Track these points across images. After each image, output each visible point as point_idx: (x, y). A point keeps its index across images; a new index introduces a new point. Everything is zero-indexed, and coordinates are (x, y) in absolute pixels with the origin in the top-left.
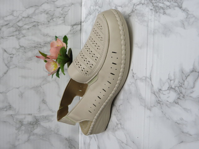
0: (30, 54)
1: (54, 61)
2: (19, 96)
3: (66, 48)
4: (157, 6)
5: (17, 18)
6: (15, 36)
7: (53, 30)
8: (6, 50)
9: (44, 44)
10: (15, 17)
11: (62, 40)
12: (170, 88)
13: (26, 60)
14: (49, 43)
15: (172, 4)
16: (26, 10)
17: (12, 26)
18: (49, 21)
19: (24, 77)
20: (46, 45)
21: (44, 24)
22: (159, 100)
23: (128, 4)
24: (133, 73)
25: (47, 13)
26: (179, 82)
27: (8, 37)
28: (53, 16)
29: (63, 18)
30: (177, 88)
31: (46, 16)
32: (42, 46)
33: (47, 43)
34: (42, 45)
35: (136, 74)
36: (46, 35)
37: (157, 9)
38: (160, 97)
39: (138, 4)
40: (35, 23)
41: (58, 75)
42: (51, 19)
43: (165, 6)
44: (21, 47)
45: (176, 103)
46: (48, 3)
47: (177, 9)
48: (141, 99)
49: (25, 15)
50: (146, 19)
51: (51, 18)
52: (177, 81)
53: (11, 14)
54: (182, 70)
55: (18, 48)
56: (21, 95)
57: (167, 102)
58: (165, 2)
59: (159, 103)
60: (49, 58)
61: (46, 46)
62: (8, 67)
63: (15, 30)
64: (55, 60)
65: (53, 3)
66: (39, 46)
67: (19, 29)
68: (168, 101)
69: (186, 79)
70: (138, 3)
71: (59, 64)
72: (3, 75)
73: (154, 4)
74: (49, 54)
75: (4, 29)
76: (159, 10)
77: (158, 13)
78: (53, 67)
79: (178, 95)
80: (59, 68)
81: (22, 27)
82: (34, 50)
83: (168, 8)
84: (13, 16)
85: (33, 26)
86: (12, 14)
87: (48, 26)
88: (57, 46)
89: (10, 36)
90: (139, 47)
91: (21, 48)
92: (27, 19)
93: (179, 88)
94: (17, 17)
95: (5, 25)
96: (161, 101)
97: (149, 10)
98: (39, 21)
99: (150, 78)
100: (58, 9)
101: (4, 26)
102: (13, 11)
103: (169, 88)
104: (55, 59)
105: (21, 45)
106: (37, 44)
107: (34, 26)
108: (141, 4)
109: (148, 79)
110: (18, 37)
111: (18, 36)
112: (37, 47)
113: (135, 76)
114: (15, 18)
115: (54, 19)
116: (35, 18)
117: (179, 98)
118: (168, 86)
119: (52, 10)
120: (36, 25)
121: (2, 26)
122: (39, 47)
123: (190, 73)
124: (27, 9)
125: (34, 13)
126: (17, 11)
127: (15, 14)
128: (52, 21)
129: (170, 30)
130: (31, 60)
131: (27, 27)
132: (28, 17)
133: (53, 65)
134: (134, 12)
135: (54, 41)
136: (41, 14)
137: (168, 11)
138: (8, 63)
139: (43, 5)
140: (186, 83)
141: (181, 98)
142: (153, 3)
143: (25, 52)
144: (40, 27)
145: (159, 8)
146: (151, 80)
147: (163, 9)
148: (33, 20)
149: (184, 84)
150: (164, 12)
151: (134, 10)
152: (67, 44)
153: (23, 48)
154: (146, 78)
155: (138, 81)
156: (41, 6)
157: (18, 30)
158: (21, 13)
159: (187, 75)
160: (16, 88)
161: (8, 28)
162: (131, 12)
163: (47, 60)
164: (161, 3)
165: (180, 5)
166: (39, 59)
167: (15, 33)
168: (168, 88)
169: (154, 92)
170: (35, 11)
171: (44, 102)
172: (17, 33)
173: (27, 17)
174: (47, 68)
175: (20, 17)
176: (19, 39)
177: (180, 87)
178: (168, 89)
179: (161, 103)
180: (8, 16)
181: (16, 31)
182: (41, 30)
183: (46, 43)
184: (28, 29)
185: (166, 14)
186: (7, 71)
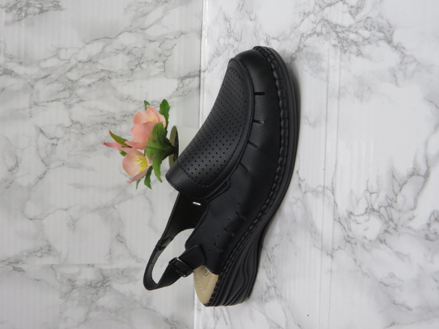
0: (92, 138)
1: (140, 154)
2: (69, 226)
3: (164, 126)
4: (344, 39)
5: (68, 63)
6: (63, 101)
7: (141, 87)
8: (43, 130)
9: (122, 118)
10: (62, 60)
11: (158, 109)
12: (371, 210)
13: (83, 150)
15: (374, 35)
16: (87, 46)
17: (57, 80)
18: (132, 70)
19: (79, 186)
20: (126, 118)
21: (121, 75)
22: (348, 236)
23: (290, 34)
24: (300, 178)
25: (128, 54)
26: (387, 197)
27: (48, 102)
28: (141, 58)
29: (162, 63)
30: (382, 210)
31: (127, 59)
32: (118, 121)
33: (128, 116)
34: (117, 119)
35: (304, 180)
36: (127, 99)
37: (344, 45)
38: (350, 229)
39: (310, 35)
40: (103, 74)
41: (148, 182)
42: (136, 66)
43: (361, 40)
44: (74, 123)
45: (381, 242)
46: (130, 32)
47: (383, 44)
48: (315, 233)
49: (83, 56)
50: (324, 65)
51: (137, 63)
52: (382, 195)
53: (54, 56)
54: (392, 173)
55: (68, 126)
56: (73, 224)
57: (365, 240)
58: (360, 31)
59: (349, 242)
60: (130, 147)
61: (125, 121)
62: (46, 166)
63: (62, 89)
64: (143, 152)
65: (141, 31)
66: (112, 121)
67: (70, 85)
68: (366, 238)
69: (400, 190)
70: (310, 32)
71: (151, 158)
72: (37, 183)
73: (339, 34)
74: (130, 138)
75: (39, 85)
76: (350, 46)
77: (347, 53)
78: (139, 164)
79: (385, 223)
80: (151, 168)
81: (77, 81)
82: (102, 129)
83: (366, 42)
84: (59, 58)
85: (100, 80)
86: (56, 55)
87: (130, 79)
88: (146, 121)
89: (52, 101)
90: (310, 124)
91: (74, 126)
92: (87, 66)
93: (386, 210)
94: (67, 61)
95: (42, 78)
96: (352, 238)
97: (331, 47)
98: (112, 70)
99: (331, 188)
100: (152, 43)
101: (39, 79)
102: (59, 49)
103: (369, 210)
104: (142, 149)
105: (75, 118)
106: (108, 118)
107: (102, 79)
108: (315, 35)
109: (328, 191)
110: (69, 103)
111: (68, 100)
112: (108, 123)
113: (303, 184)
114: (62, 63)
115: (144, 66)
116: (104, 64)
117: (386, 231)
118: (366, 206)
119: (140, 46)
120: (106, 78)
121: (36, 80)
122: (112, 125)
123: (408, 178)
124: (87, 44)
125: (102, 54)
127: (63, 54)
128: (138, 69)
129: (369, 88)
130: (95, 150)
131: (86, 81)
132: (90, 61)
133: (138, 161)
134: (302, 50)
135: (142, 111)
136: (117, 54)
137: (366, 49)
138: (48, 156)
139: (120, 37)
140: (400, 198)
141: (391, 230)
142: (337, 33)
143: (83, 134)
144: (114, 81)
145: (348, 42)
146: (333, 193)
147: (357, 45)
148: (100, 67)
149: (396, 202)
150: (359, 50)
151: (301, 46)
152: (167, 116)
153: (78, 126)
154: (324, 189)
155: (309, 195)
156: (115, 38)
157: (69, 89)
158: (76, 54)
159: (401, 183)
160: (62, 209)
161: (48, 84)
162: (296, 51)
163: (126, 150)
164: (352, 31)
165: (389, 36)
166: (110, 148)
167: (61, 95)
168: (367, 209)
169: (339, 219)
170: (104, 47)
171: (120, 240)
172: (67, 94)
173: (87, 62)
174: (125, 167)
175: (74, 62)
176: (70, 106)
177: (388, 209)
178: (366, 212)
179: (353, 241)
180: (49, 58)
181: (64, 90)
182: (115, 88)
183: (125, 116)
184: (89, 86)
185: (362, 56)
186: (45, 172)
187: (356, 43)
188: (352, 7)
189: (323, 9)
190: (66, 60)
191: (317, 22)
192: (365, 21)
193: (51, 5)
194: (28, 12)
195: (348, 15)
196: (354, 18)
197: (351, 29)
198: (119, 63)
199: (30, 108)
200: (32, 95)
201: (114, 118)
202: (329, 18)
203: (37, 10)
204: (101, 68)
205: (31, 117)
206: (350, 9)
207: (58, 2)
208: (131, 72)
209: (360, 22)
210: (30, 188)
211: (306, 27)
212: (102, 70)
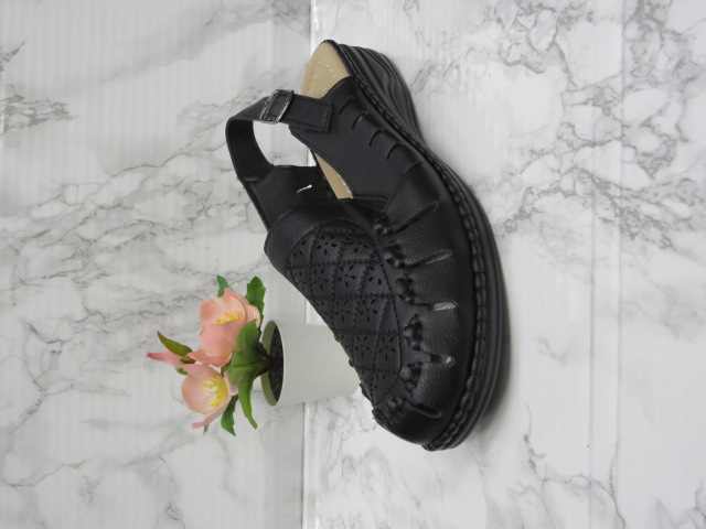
0: (122, 339)
1: (216, 373)
2: (82, 495)
3: (257, 325)
4: (629, 213)
5: (79, 210)
6: (71, 275)
7: (208, 248)
8: (35, 326)
9: (175, 303)
10: (70, 205)
11: (244, 292)
13: (108, 361)
14: (193, 297)
16: (113, 180)
17: (61, 240)
18: (191, 220)
19: (100, 424)
20: (181, 303)
21: (173, 229)
23: (500, 184)
24: (531, 451)
25: (186, 192)
27: (44, 278)
28: (206, 199)
29: (243, 208)
31: (183, 201)
32: (169, 307)
33: (186, 299)
34: (167, 304)
35: (542, 456)
36: (183, 269)
37: (630, 222)
39: (546, 192)
40: (141, 228)
41: (228, 424)
42: (199, 212)
43: (669, 219)
44: (91, 313)
46: (188, 155)
49: (106, 198)
50: (581, 252)
51: (200, 207)
53: (56, 198)
55: (79, 319)
56: (89, 492)
58: (666, 202)
61: (180, 307)
62: (41, 390)
63: (69, 255)
64: (219, 370)
65: (207, 153)
66: (158, 308)
67: (83, 248)
70: (546, 187)
71: (234, 383)
72: (24, 421)
73: (617, 201)
75: (30, 250)
76: (643, 227)
77: (637, 239)
78: (213, 394)
80: (234, 399)
81: (95, 241)
82: (139, 322)
83: (681, 225)
84: (64, 202)
85: (136, 238)
86: (59, 197)
87: (188, 236)
89: (52, 277)
90: (553, 356)
91: (91, 318)
92: (113, 215)
94: (77, 207)
95: (34, 237)
97: (598, 222)
98: (157, 220)
99: (607, 486)
100: (225, 174)
101: (29, 239)
102: (64, 186)
104: (216, 365)
105: (92, 305)
106: (151, 303)
107: (140, 237)
108: (560, 195)
109: (601, 491)
110: (81, 280)
111: (80, 274)
112: (150, 313)
113: (539, 463)
114: (70, 209)
115: (212, 212)
116: (143, 210)
119: (205, 178)
121: (24, 241)
122: (157, 315)
124: (114, 176)
125: (139, 193)
126: (77, 186)
127: (71, 195)
128: (202, 217)
129: (695, 314)
130: (128, 360)
131: (113, 241)
132: (119, 205)
133: (211, 386)
134: (529, 216)
136: (165, 193)
137: (682, 238)
138: (44, 373)
139: (172, 164)
142: (611, 198)
143: (107, 332)
144: (160, 240)
145: (639, 219)
146: (612, 496)
147: (662, 229)
148: (135, 216)
150: (667, 239)
151: (528, 209)
152: (260, 307)
153: (98, 318)
154: (590, 484)
155: (555, 488)
156: (163, 165)
157: (82, 254)
158: (93, 194)
160: (70, 466)
161: (45, 246)
162: (515, 216)
163: (186, 367)
164: (648, 200)
166: (154, 361)
167: (69, 266)
170: (143, 182)
171: (173, 515)
172: (78, 263)
173: (113, 208)
174: (187, 396)
175: (90, 208)
176: (84, 285)
180: (46, 202)
181: (73, 257)
182: (162, 252)
183: (180, 299)
184: (118, 248)
185: (675, 249)
186: (40, 402)
187: (656, 223)
188: (645, 154)
189: (577, 150)
190: (76, 204)
191: (563, 171)
192: (678, 186)
193: (50, 110)
194: (10, 123)
195: (636, 167)
196: (651, 176)
197: (645, 196)
198: (170, 208)
199: (13, 289)
200: (15, 267)
201: (160, 303)
202: (589, 167)
203: (26, 120)
204: (139, 217)
205: (14, 304)
206: (641, 159)
207: (62, 105)
208: (190, 223)
209: (665, 184)
210: (11, 431)
211: (537, 175)
212: (140, 221)
